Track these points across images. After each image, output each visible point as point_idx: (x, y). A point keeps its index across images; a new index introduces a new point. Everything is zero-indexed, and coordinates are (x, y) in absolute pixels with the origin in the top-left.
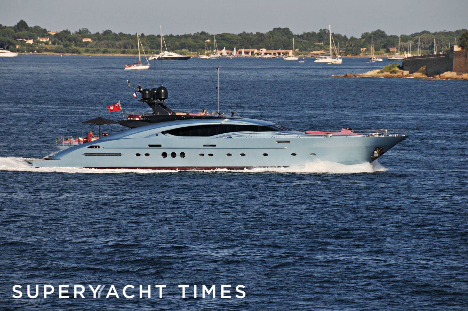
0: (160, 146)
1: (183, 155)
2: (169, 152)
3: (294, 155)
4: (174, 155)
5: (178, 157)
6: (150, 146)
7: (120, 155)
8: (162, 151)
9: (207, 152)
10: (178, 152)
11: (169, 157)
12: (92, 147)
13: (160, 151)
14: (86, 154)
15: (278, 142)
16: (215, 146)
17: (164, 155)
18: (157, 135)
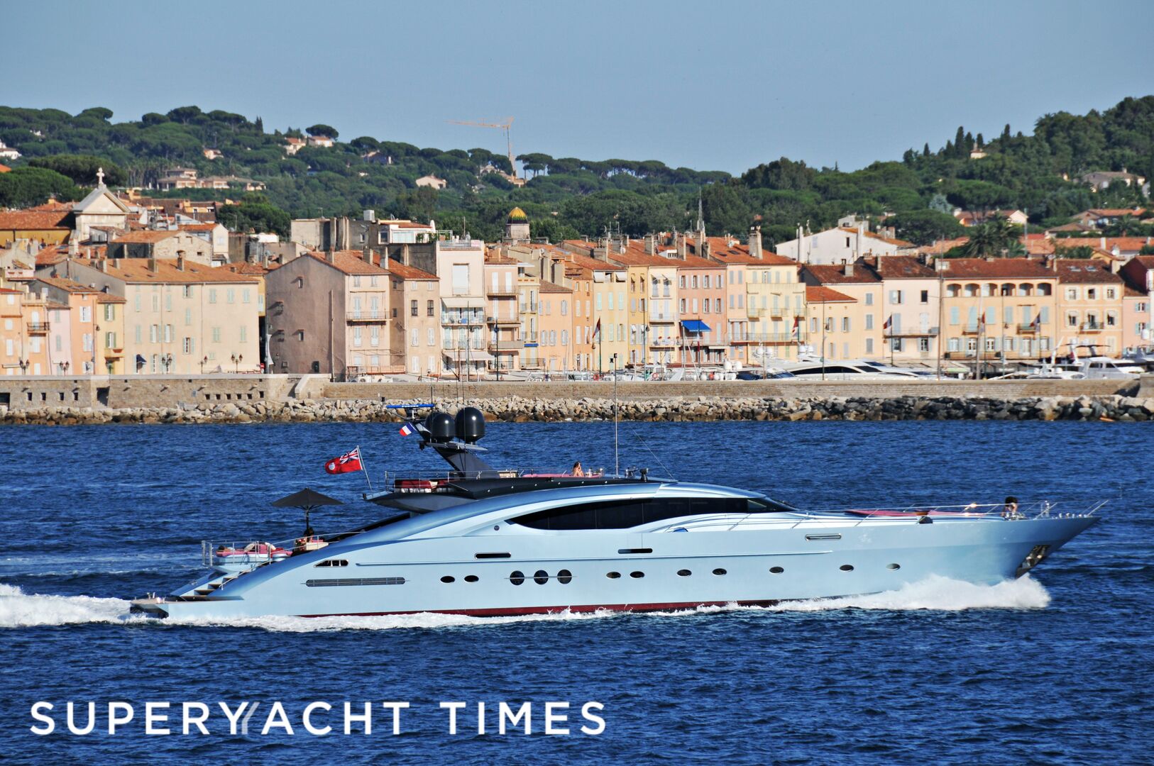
0: (508, 555)
1: (564, 576)
2: (529, 572)
3: (848, 568)
4: (541, 577)
5: (553, 582)
6: (479, 556)
7: (401, 581)
8: (511, 568)
9: (625, 569)
10: (553, 571)
11: (529, 583)
12: (326, 564)
13: (508, 568)
14: (310, 583)
15: (809, 538)
16: (649, 551)
17: (517, 578)
18: (497, 528)
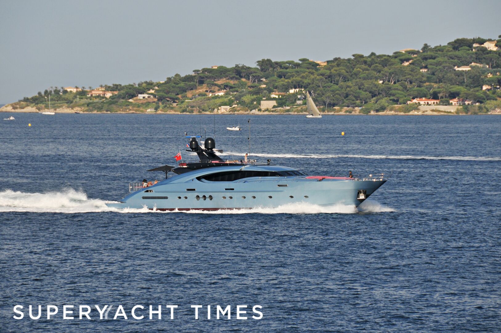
0: (194, 190)
1: (211, 197)
2: (201, 195)
3: (292, 197)
4: (204, 198)
5: (208, 200)
6: (188, 190)
7: (166, 198)
8: (196, 194)
9: (228, 194)
10: (207, 196)
11: (201, 199)
12: (147, 191)
14: (144, 198)
15: (279, 186)
16: (233, 189)
17: (198, 198)
18: (193, 180)
